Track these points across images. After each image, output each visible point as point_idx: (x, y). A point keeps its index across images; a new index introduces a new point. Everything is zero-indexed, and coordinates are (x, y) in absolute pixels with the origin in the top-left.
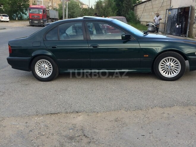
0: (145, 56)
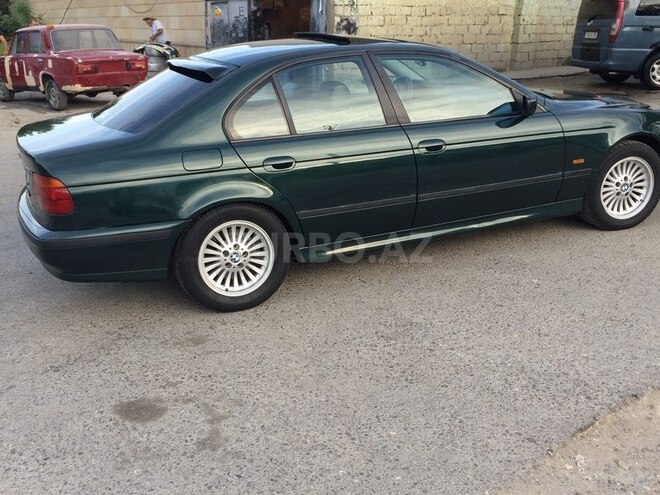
0: (575, 162)
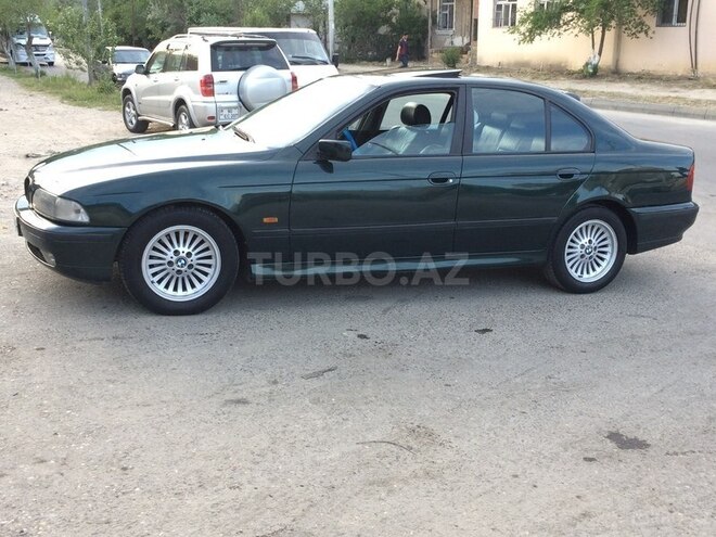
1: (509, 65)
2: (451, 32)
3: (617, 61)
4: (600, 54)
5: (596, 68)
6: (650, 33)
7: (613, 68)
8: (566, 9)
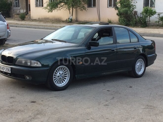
1: (42, 19)
2: (19, 8)
3: (77, 18)
4: (72, 15)
5: (71, 20)
6: (86, 9)
7: (76, 20)
8: (61, 2)
